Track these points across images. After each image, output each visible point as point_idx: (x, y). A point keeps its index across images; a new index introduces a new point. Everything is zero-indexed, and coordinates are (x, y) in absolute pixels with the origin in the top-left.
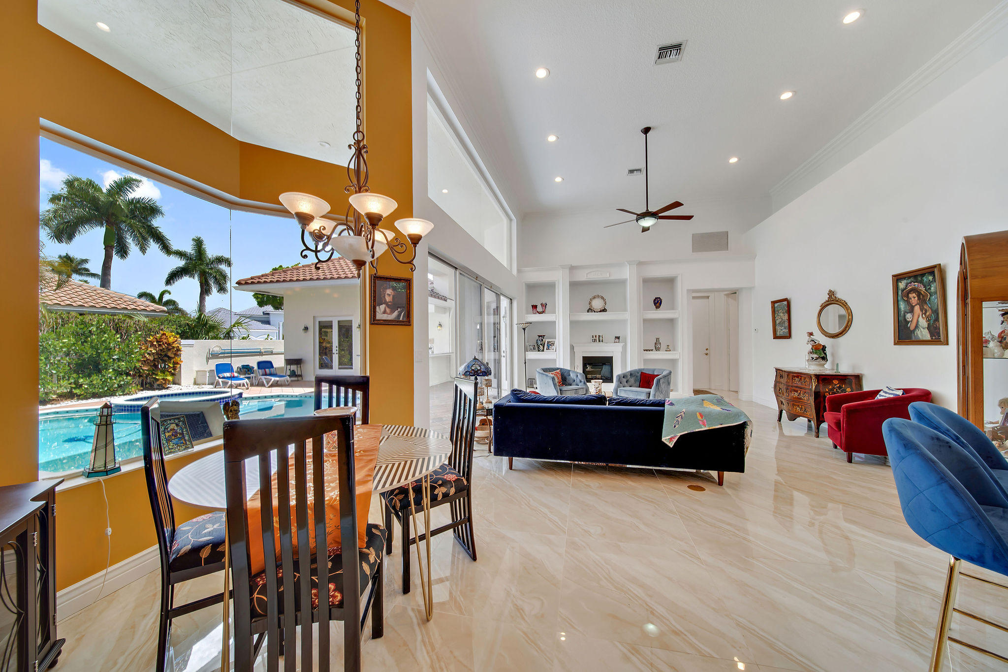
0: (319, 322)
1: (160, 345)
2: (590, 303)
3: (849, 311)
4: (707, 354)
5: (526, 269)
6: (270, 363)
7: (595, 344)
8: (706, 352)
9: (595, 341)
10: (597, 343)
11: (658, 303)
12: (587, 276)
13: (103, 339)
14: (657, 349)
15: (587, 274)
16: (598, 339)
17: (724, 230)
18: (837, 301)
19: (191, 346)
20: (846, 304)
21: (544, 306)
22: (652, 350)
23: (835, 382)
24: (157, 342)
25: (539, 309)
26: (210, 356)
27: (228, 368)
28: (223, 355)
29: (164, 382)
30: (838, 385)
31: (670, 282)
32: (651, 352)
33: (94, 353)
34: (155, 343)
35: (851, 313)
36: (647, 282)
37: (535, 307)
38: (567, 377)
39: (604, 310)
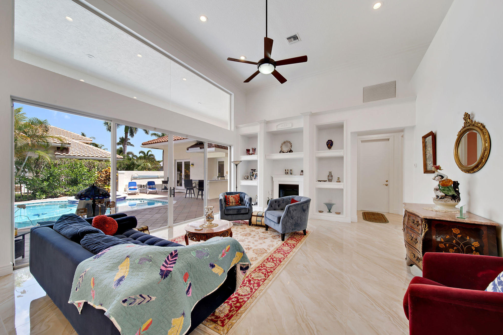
0: (177, 163)
1: (106, 173)
2: (281, 147)
3: (487, 136)
4: (387, 185)
5: (241, 126)
6: (154, 182)
7: (287, 175)
8: (386, 183)
9: (287, 173)
10: (289, 176)
11: (330, 144)
12: (277, 128)
13: (79, 170)
14: (330, 180)
15: (277, 126)
16: (288, 172)
17: (392, 80)
18: (474, 125)
19: (123, 173)
20: (484, 127)
21: (254, 150)
22: (326, 181)
23: (456, 231)
24: (105, 172)
25: (251, 152)
26: (133, 178)
27: (135, 184)
28: (139, 178)
29: (108, 190)
30: (460, 236)
31: (340, 127)
32: (325, 183)
33: (75, 176)
34: (104, 172)
35: (488, 139)
36: (321, 129)
37: (248, 151)
38: (244, 199)
39: (291, 151)
